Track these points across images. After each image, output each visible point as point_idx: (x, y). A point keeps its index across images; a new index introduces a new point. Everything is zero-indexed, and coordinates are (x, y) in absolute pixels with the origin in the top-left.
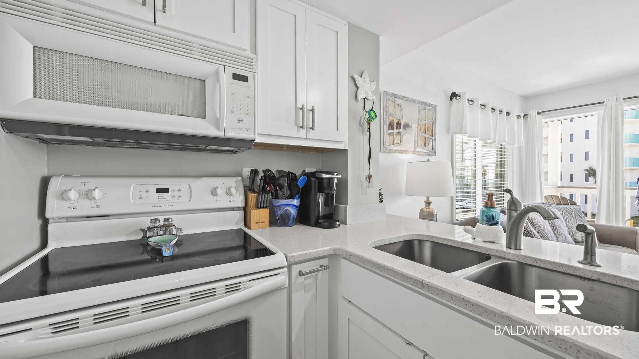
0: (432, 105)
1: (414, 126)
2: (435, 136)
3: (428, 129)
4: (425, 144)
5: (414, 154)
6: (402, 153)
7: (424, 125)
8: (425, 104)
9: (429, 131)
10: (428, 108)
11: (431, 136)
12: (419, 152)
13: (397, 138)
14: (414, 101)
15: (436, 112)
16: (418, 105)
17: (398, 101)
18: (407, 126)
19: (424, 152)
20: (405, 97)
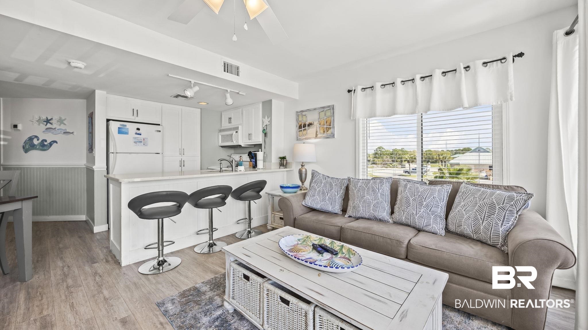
0: (329, 106)
1: (316, 123)
2: (334, 124)
3: (326, 122)
4: (324, 132)
5: (315, 139)
6: (307, 139)
7: (323, 120)
8: (323, 108)
9: (327, 124)
10: (325, 109)
11: (330, 126)
12: (319, 137)
13: (305, 132)
14: (315, 109)
15: (333, 109)
16: (318, 110)
17: (304, 113)
18: (310, 125)
19: (324, 137)
20: (308, 110)
